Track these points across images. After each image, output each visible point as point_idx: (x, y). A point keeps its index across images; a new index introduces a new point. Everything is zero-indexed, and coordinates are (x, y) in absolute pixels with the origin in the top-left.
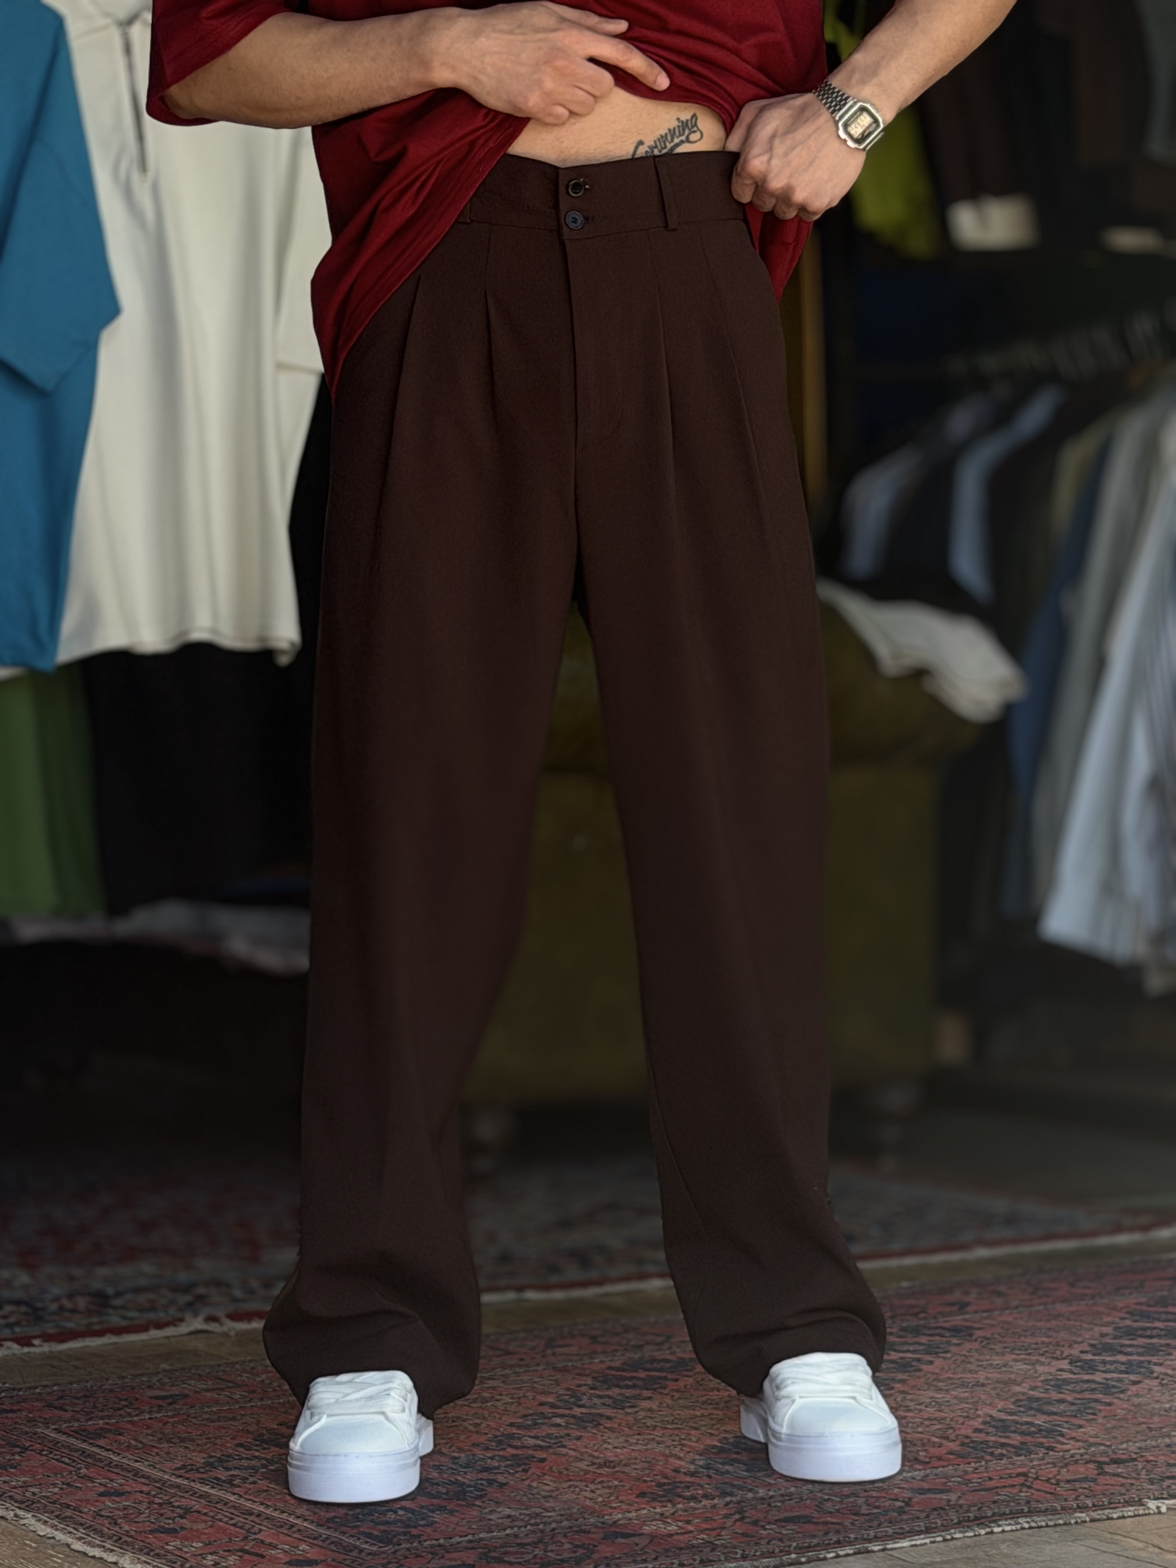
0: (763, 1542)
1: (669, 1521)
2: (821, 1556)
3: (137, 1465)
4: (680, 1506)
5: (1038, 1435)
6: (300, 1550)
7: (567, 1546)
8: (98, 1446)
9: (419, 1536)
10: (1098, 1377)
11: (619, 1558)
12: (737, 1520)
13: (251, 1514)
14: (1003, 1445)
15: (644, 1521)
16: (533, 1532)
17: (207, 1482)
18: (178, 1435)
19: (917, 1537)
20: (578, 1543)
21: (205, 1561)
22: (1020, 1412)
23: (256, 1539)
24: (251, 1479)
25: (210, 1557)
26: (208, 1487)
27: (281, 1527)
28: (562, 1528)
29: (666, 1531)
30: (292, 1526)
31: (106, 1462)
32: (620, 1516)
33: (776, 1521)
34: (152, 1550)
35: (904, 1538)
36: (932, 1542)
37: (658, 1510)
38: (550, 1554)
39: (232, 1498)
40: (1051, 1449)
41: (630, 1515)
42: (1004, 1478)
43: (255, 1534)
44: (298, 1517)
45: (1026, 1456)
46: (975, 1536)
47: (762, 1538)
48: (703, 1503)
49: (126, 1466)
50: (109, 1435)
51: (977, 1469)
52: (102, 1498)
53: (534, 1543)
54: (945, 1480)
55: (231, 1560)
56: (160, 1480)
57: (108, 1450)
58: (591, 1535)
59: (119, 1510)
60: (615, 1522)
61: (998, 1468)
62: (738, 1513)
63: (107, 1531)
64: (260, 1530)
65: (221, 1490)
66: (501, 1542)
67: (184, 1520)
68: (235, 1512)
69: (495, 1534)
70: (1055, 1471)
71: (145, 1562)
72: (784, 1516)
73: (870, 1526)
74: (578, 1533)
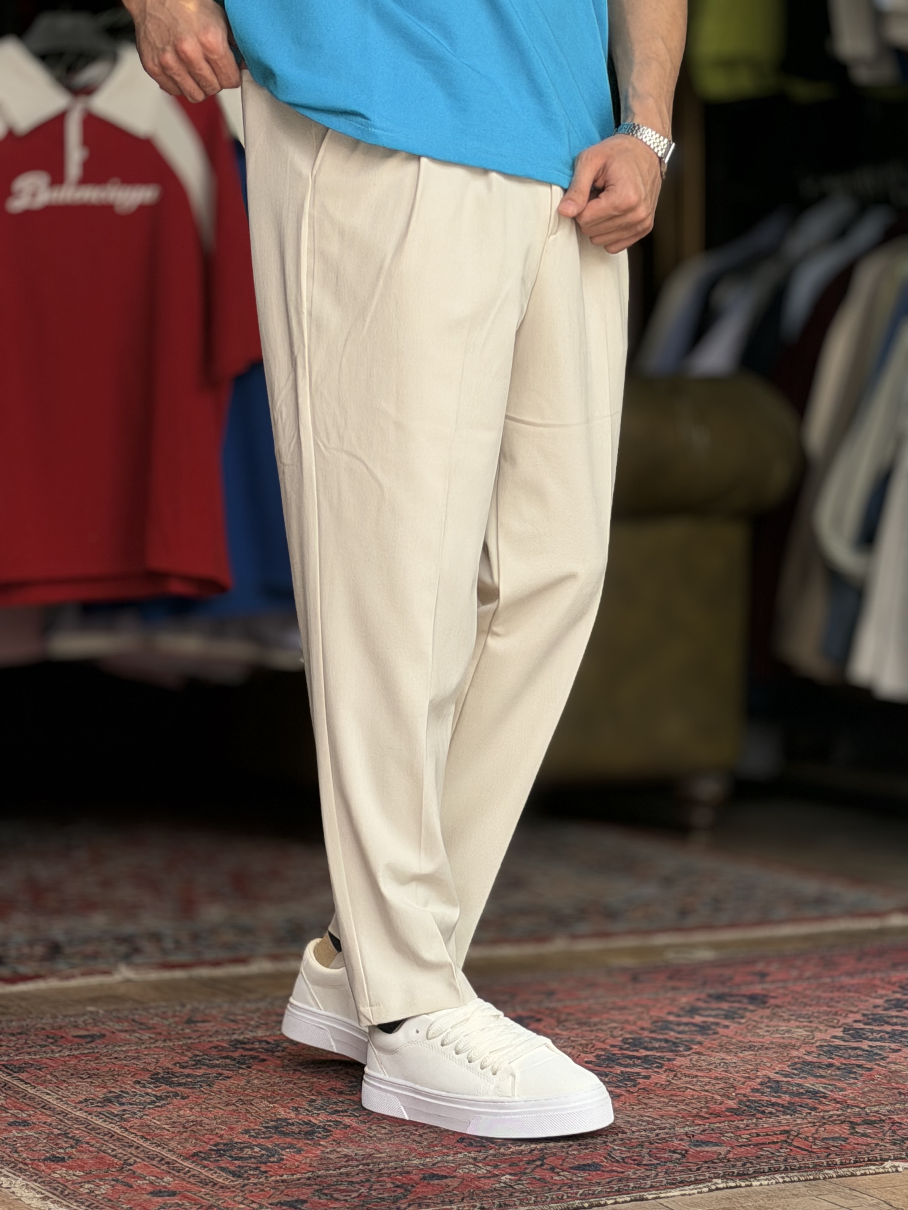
0: (555, 1188)
1: (480, 1165)
2: (602, 1202)
3: (47, 1097)
4: (491, 1152)
5: (805, 1097)
6: (163, 1182)
7: (389, 1185)
8: (19, 1079)
9: (266, 1172)
10: (865, 1045)
11: (430, 1199)
12: (537, 1166)
13: (130, 1147)
14: (773, 1105)
15: (460, 1164)
16: (363, 1171)
17: (101, 1116)
18: (89, 1072)
19: (687, 1188)
20: (400, 1184)
21: (82, 1189)
22: (794, 1074)
23: (130, 1170)
24: (140, 1114)
25: (87, 1186)
26: (101, 1120)
27: (153, 1159)
28: (388, 1168)
29: (476, 1174)
30: (162, 1159)
31: (23, 1094)
32: (439, 1159)
33: (571, 1168)
34: (40, 1177)
35: (676, 1188)
36: (699, 1193)
37: (472, 1155)
38: (372, 1192)
39: (118, 1131)
40: (814, 1109)
41: (448, 1158)
42: (770, 1135)
43: (131, 1165)
44: (170, 1151)
45: (791, 1115)
46: (736, 1187)
47: (555, 1184)
48: (511, 1150)
49: (37, 1099)
50: (31, 1070)
51: (747, 1126)
52: (10, 1128)
53: (362, 1181)
54: (718, 1135)
55: (104, 1189)
56: (63, 1112)
57: (26, 1083)
58: (411, 1176)
59: (23, 1139)
60: (434, 1165)
61: (766, 1126)
62: (540, 1160)
63: (8, 1158)
64: (135, 1162)
65: (111, 1123)
66: (335, 1179)
67: (74, 1150)
68: (118, 1144)
69: (331, 1172)
70: (813, 1130)
71: (32, 1188)
72: (577, 1163)
73: (648, 1176)
74: (401, 1174)
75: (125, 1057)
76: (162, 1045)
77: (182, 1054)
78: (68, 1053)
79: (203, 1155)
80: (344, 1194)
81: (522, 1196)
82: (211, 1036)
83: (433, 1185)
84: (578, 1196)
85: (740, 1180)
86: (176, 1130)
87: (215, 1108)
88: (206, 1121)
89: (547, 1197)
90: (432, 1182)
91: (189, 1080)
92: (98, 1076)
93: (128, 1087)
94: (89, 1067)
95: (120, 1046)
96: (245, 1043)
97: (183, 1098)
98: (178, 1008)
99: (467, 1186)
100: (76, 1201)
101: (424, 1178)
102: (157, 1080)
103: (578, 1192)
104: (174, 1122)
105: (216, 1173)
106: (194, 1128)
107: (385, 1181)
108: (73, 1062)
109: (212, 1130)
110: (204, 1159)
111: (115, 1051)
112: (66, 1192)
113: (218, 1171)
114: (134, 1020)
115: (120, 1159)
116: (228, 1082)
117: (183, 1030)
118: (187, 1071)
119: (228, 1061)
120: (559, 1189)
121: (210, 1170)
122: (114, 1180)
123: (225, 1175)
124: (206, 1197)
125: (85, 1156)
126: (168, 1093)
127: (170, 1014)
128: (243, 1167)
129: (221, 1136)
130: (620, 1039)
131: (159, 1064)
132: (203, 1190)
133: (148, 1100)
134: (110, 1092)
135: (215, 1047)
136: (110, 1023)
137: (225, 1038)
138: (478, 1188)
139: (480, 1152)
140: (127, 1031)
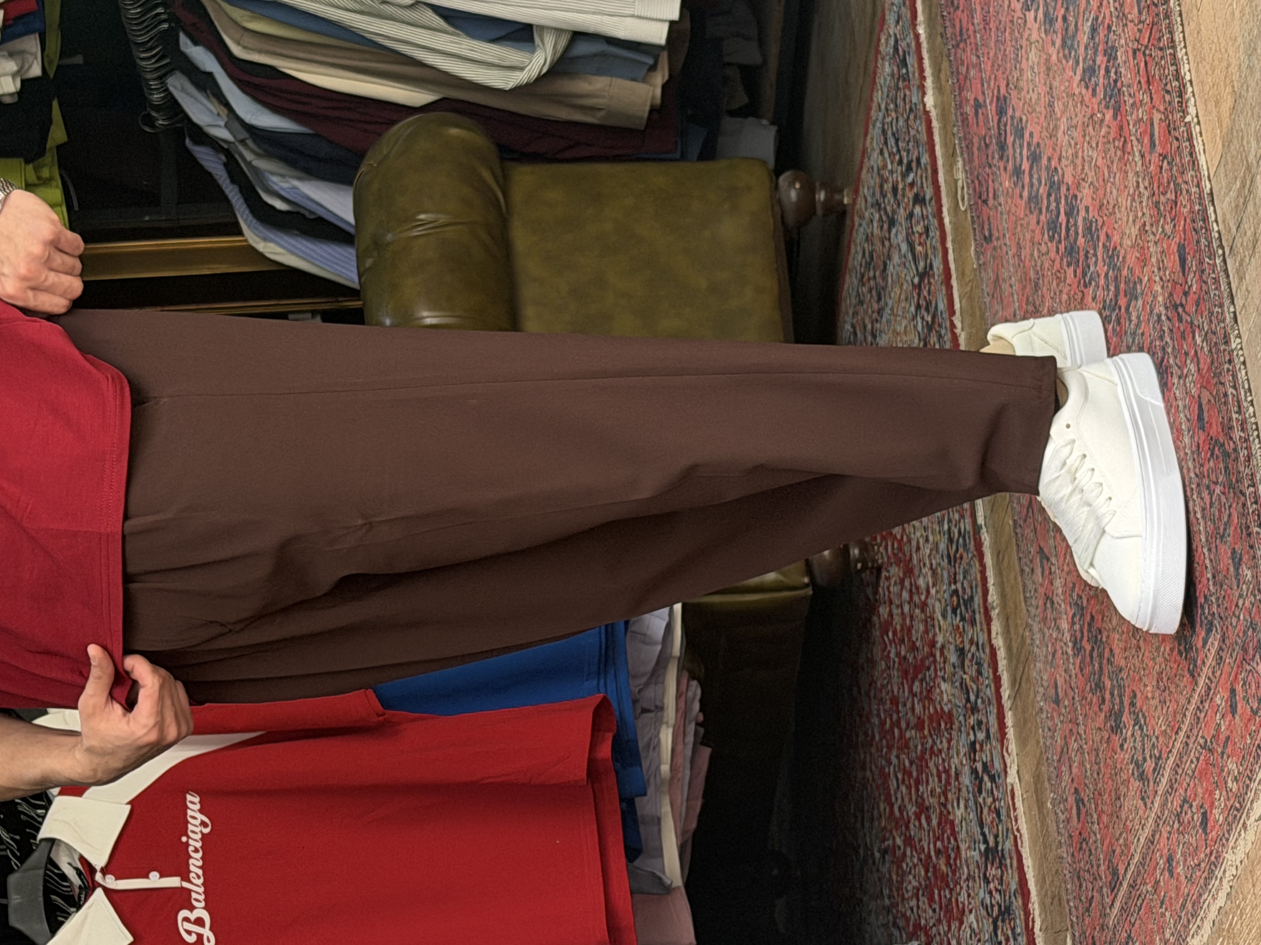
0: (1204, 287)
1: (1185, 371)
2: (1217, 235)
3: (1142, 840)
4: (1171, 361)
5: (1097, 40)
6: (1221, 704)
7: (1212, 464)
8: (1125, 872)
9: (1205, 597)
12: (1184, 311)
13: (1187, 744)
14: (1107, 71)
16: (1199, 493)
17: (1158, 780)
18: (1113, 800)
19: (1197, 149)
20: (1209, 453)
21: (1234, 790)
22: (1075, 56)
23: (1211, 742)
24: (1154, 739)
25: (1230, 784)
26: (1162, 780)
27: (1198, 718)
28: (1195, 467)
29: (1196, 374)
30: (1198, 708)
31: (1141, 868)
32: (1182, 415)
33: (1184, 275)
34: (1224, 835)
35: (1198, 161)
36: (1201, 135)
37: (1175, 380)
38: (1220, 481)
39: (1172, 759)
40: (1109, 27)
41: (1181, 408)
42: (1139, 70)
43: (1206, 742)
44: (1189, 702)
45: (1117, 51)
46: (1194, 96)
47: (1201, 288)
48: (1168, 340)
49: (1144, 850)
50: (1115, 861)
51: (1130, 95)
52: (1175, 875)
53: (1209, 493)
54: (1141, 123)
55: (1231, 765)
56: (1156, 821)
57: (1129, 864)
58: (1201, 442)
59: (1185, 860)
60: (1188, 420)
61: (1129, 76)
62: (1177, 309)
63: (1206, 874)
64: (1203, 737)
65: (1164, 768)
66: (1209, 523)
67: (1194, 804)
68: (1185, 758)
69: (1201, 528)
70: (1130, 25)
71: (1235, 842)
72: (1178, 268)
73: (1187, 191)
74: (1199, 454)
75: (1096, 763)
76: (1083, 727)
77: (1090, 704)
78: (1096, 826)
79: (1191, 666)
80: (1223, 510)
81: (1215, 321)
82: (1070, 677)
83: (1210, 416)
84: (1211, 262)
85: (1186, 93)
86: (1168, 698)
87: (1143, 661)
88: (1157, 667)
89: (1215, 294)
90: (1206, 419)
91: (1116, 692)
92: (1117, 789)
93: (1127, 756)
94: (1108, 801)
95: (1086, 771)
96: (1076, 639)
97: (1135, 696)
98: (1044, 716)
99: (1208, 382)
100: (1246, 793)
101: (1203, 428)
102: (1118, 726)
103: (1208, 263)
104: (1160, 701)
105: (1209, 650)
106: (1165, 679)
107: (1208, 471)
108: (1105, 818)
109: (1166, 659)
110: (1195, 665)
111: (1092, 775)
112: (1238, 805)
113: (1207, 647)
114: (1059, 761)
115: (1201, 754)
116: (1117, 651)
117: (1066, 708)
118: (1107, 696)
119: (1095, 654)
120: (1206, 283)
121: (1206, 656)
122: (1222, 757)
123: (1210, 640)
124: (1234, 657)
125: (1200, 791)
126: (1130, 713)
127: (1050, 724)
128: (1202, 621)
129: (1172, 650)
130: (1049, 244)
131: (1102, 726)
132: (1227, 660)
133: (1139, 732)
134: (1133, 774)
135: (1081, 670)
136: (1063, 784)
137: (1072, 661)
138: (1209, 369)
139: (1172, 373)
140: (1070, 766)
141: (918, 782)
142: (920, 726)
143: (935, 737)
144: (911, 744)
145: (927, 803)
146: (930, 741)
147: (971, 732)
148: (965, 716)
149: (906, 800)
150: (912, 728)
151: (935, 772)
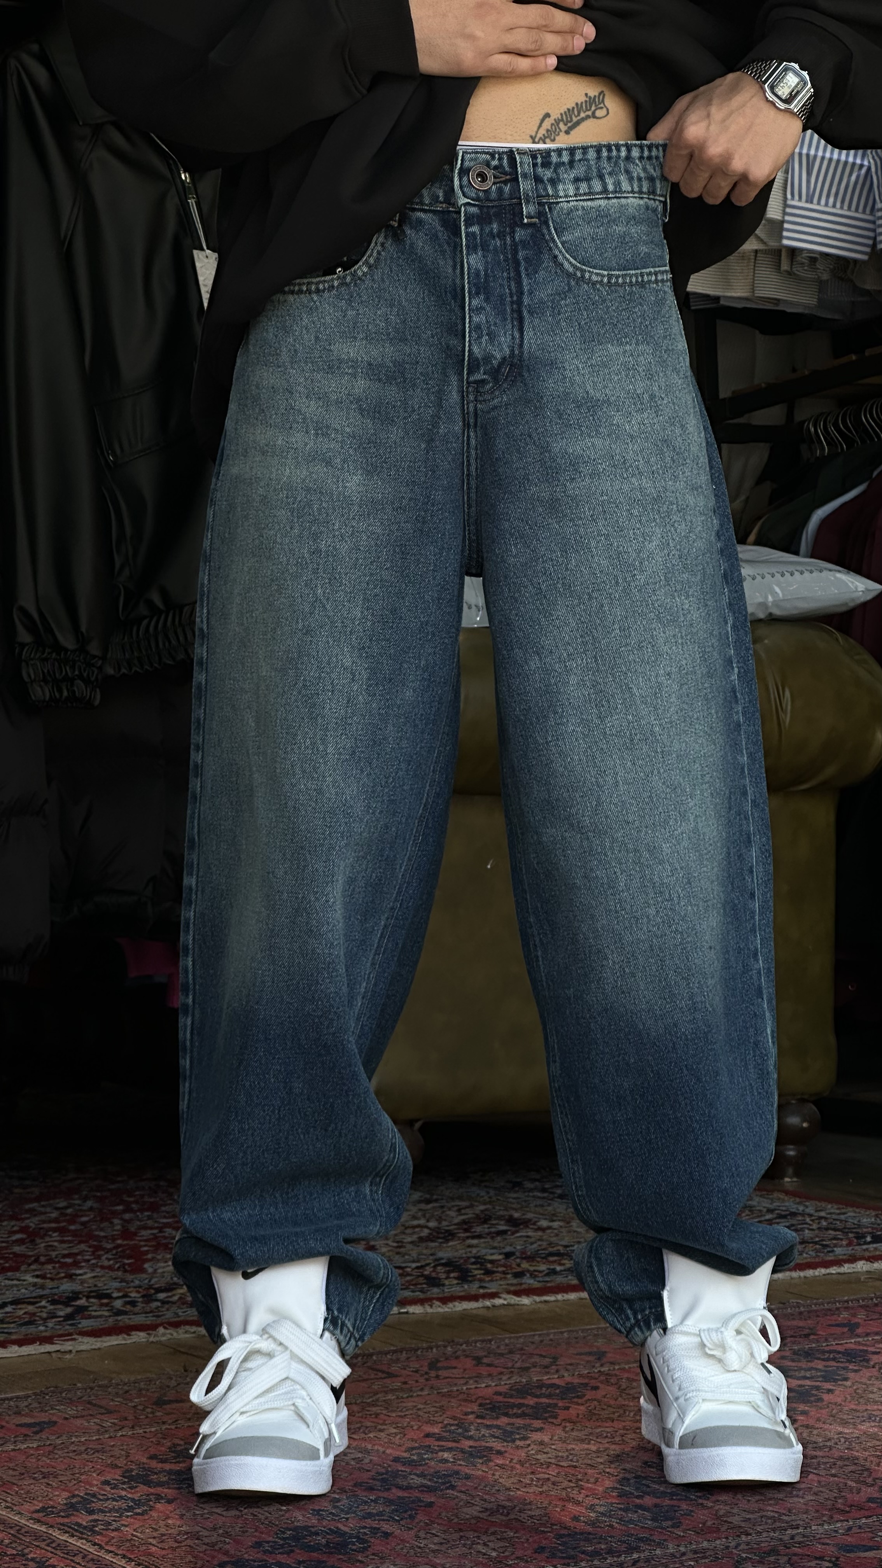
18: (42, 1469)
77: (158, 1443)
78: (11, 1447)
88: (204, 1532)
92: (55, 1475)
93: (95, 1489)
94: (41, 1463)
97: (169, 1501)
102: (132, 1479)
108: (21, 1458)
111: (73, 1443)
114: (89, 1403)
117: (153, 1412)
118: (168, 1466)
126: (148, 1495)
127: (133, 1393)
131: (130, 1458)
133: (125, 1506)
134: (74, 1496)
136: (61, 1407)
140: (83, 1417)
141: (62, 1231)
142: (126, 1234)
143: (114, 1252)
144: (105, 1224)
145: (38, 1241)
146: (109, 1246)
147: (120, 1294)
148: (140, 1287)
149: (43, 1217)
150: (123, 1226)
151: (75, 1251)
